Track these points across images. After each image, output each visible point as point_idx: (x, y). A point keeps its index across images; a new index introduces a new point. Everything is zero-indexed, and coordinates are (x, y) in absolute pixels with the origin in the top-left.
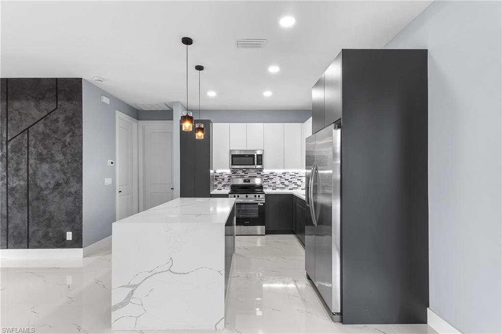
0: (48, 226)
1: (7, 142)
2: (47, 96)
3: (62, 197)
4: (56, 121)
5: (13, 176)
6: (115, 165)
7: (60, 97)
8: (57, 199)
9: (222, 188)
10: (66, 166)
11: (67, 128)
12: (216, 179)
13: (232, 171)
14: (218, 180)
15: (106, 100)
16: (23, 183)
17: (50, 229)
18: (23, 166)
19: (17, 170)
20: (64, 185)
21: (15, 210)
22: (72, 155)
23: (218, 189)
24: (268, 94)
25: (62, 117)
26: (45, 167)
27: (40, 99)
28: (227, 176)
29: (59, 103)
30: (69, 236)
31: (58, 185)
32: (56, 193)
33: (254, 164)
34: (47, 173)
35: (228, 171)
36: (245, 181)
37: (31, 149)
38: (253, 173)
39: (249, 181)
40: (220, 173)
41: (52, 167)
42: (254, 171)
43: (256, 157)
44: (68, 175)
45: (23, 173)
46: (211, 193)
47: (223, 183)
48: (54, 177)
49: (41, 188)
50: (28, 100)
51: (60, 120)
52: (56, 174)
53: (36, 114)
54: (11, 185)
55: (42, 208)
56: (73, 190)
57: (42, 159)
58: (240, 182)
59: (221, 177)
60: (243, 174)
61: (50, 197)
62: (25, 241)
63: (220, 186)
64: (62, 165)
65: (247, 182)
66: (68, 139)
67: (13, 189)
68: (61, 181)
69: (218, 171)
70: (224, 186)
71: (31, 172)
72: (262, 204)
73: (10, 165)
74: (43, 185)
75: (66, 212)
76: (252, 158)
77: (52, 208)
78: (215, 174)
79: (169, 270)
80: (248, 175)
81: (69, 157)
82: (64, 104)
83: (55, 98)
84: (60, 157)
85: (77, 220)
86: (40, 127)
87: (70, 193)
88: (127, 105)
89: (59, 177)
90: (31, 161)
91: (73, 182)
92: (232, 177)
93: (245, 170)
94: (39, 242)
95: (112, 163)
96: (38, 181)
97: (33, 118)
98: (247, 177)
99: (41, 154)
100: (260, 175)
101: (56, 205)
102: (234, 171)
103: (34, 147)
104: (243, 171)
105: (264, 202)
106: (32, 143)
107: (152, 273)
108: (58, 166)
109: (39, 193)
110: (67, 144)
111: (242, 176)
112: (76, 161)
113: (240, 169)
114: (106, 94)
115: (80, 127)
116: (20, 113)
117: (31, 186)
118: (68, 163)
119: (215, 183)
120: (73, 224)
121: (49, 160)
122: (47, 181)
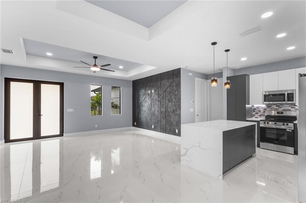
0: (171, 126)
1: (161, 95)
2: (170, 77)
3: (175, 116)
4: (173, 86)
5: (162, 107)
6: (195, 103)
7: (174, 77)
8: (173, 116)
9: (259, 117)
10: (176, 103)
11: (176, 89)
12: (254, 111)
13: (267, 106)
14: (255, 111)
15: (190, 74)
16: (164, 110)
17: (171, 128)
18: (164, 104)
19: (163, 105)
20: (175, 111)
21: (162, 119)
22: (178, 99)
23: (256, 118)
24: (291, 48)
25: (175, 85)
26: (170, 104)
27: (169, 79)
28: (263, 109)
29: (174, 79)
30: (177, 131)
31: (174, 111)
32: (173, 114)
33: (284, 101)
34: (171, 106)
35: (264, 106)
36: (278, 113)
37: (166, 97)
38: (287, 107)
39: (282, 113)
40: (257, 107)
41: (172, 104)
42: (288, 106)
43: (286, 95)
44: (177, 107)
45: (164, 106)
46: (247, 119)
47: (259, 114)
48: (172, 108)
49: (169, 112)
50: (166, 80)
51: (174, 86)
52: (173, 107)
53: (168, 84)
54: (162, 110)
55: (169, 119)
56: (178, 113)
57: (169, 101)
58: (273, 113)
59: (258, 110)
60: (277, 108)
61: (171, 115)
62: (165, 130)
63: (257, 115)
64: (175, 103)
65: (281, 114)
66: (176, 93)
67: (162, 112)
68: (174, 109)
69: (256, 106)
70: (260, 115)
71: (166, 106)
72: (291, 131)
73: (161, 103)
74: (169, 110)
75: (176, 121)
76: (283, 96)
77: (172, 120)
78: (253, 108)
79: (199, 146)
80: (282, 109)
81: (177, 100)
82: (176, 79)
83: (173, 78)
84: (174, 100)
85: (179, 125)
86: (169, 89)
87: (177, 114)
88: (201, 73)
89: (174, 107)
90: (166, 102)
91: (178, 110)
92: (267, 110)
93: (279, 105)
94: (168, 132)
95: (193, 102)
96: (168, 109)
97: (167, 86)
98: (280, 110)
99: (169, 99)
100: (294, 109)
101: (173, 119)
102: (269, 106)
103: (167, 97)
104: (277, 106)
105: (293, 129)
106: (167, 95)
107: (193, 146)
108: (173, 103)
109: (168, 114)
110: (176, 95)
111: (275, 110)
112: (179, 101)
113: (274, 104)
114: (190, 71)
115: (180, 88)
116: (164, 85)
117: (167, 111)
118: (177, 102)
119: (253, 114)
120: (178, 127)
121: (171, 101)
122: (171, 109)
